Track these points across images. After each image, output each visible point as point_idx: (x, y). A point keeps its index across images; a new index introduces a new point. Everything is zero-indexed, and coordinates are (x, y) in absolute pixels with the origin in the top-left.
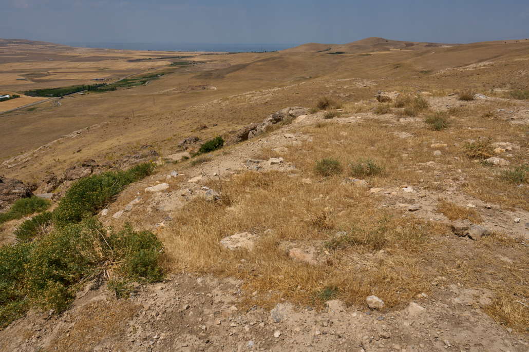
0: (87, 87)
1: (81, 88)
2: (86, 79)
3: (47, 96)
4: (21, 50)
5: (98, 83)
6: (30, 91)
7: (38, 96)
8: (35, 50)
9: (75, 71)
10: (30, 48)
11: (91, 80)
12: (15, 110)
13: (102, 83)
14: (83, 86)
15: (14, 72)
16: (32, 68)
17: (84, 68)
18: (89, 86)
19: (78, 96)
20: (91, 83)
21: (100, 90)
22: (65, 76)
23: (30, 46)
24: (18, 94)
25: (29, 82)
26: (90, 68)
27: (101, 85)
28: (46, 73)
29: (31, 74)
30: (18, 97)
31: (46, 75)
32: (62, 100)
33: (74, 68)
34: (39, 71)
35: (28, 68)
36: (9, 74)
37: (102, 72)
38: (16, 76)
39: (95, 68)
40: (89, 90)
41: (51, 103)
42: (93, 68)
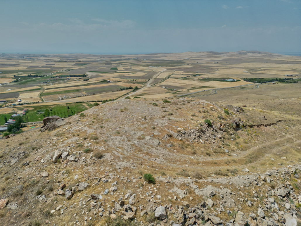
0: (279, 79)
1: (275, 80)
2: (282, 74)
3: (254, 82)
4: (253, 56)
5: (287, 77)
6: (247, 79)
7: (249, 81)
8: (260, 57)
9: (277, 69)
10: (258, 56)
11: (284, 75)
12: (235, 87)
13: (290, 78)
14: (276, 78)
15: (245, 68)
16: (254, 66)
17: (283, 68)
18: (280, 79)
19: (271, 84)
20: (282, 77)
21: (287, 82)
22: (269, 72)
23: (258, 54)
24: (240, 80)
25: (249, 74)
26: (287, 68)
27: (289, 79)
28: (260, 69)
29: (252, 70)
30: (240, 81)
31: (259, 71)
32: (261, 85)
33: (277, 68)
34: (256, 68)
35: (252, 66)
36: (241, 69)
37: (294, 71)
38: (244, 70)
39: (290, 68)
40: (279, 81)
41: (254, 86)
42: (289, 68)
